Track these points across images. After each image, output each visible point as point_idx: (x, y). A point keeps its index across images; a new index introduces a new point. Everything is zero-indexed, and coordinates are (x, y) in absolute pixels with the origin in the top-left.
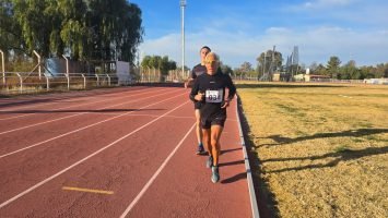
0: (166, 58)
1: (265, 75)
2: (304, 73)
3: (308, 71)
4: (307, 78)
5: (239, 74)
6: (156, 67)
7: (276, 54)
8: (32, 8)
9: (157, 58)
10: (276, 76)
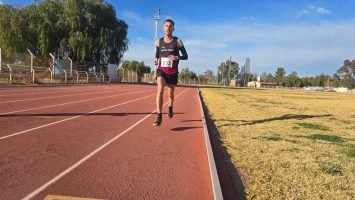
0: (142, 63)
1: (224, 80)
2: (256, 80)
3: (259, 79)
4: (258, 84)
5: (203, 79)
6: (134, 70)
7: (233, 63)
8: (47, 21)
9: (135, 63)
10: (233, 82)
